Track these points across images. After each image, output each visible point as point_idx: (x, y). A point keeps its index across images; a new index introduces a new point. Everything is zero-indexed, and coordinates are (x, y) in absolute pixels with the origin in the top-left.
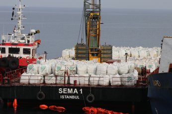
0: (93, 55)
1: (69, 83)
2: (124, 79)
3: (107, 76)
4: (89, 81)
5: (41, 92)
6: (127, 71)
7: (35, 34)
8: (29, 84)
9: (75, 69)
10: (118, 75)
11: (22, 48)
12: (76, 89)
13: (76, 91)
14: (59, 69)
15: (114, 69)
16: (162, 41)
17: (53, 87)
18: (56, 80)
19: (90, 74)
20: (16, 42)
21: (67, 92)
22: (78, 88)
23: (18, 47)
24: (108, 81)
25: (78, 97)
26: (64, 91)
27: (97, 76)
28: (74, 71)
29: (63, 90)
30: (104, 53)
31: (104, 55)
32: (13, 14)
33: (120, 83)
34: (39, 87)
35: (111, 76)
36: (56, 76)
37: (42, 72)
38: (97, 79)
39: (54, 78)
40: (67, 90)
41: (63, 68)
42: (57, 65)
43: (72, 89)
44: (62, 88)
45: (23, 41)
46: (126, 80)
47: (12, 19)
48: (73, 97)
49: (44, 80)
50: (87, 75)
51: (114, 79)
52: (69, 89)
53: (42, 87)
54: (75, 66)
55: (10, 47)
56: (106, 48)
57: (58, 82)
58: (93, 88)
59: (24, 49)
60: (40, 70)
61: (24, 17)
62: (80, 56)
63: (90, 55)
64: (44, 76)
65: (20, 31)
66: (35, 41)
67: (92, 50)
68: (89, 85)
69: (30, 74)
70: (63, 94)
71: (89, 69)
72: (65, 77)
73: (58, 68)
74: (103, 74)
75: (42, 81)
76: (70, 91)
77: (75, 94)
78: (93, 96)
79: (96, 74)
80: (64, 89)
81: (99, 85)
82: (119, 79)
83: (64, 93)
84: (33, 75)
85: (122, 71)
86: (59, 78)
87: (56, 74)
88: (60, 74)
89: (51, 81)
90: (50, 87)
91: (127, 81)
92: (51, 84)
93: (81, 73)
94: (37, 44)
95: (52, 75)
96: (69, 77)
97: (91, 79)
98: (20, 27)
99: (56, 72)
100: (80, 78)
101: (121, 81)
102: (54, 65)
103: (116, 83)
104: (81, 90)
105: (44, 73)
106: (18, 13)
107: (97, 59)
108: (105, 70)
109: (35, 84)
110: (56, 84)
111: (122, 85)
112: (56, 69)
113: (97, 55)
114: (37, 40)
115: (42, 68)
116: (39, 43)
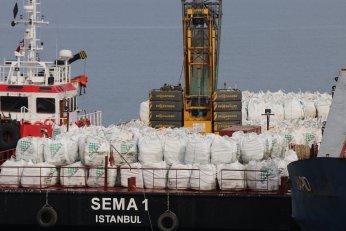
0: (195, 113)
1: (118, 185)
2: (253, 174)
3: (210, 166)
4: (167, 179)
5: (47, 207)
6: (261, 155)
7: (71, 61)
8: (20, 186)
9: (133, 150)
10: (237, 165)
11: (32, 98)
12: (132, 200)
13: (133, 204)
14: (95, 150)
15: (226, 149)
16: (336, 79)
17: (76, 194)
18: (87, 176)
19: (171, 161)
20: (20, 83)
21: (111, 206)
22: (139, 198)
23: (23, 94)
24: (212, 179)
25: (137, 220)
26: (104, 203)
27: (185, 167)
28: (131, 154)
29: (101, 202)
30: (220, 110)
31: (221, 114)
32: (16, 11)
33: (241, 185)
34: (44, 194)
35: (221, 166)
36: (87, 168)
37: (53, 156)
38: (187, 174)
39: (81, 172)
40: (112, 202)
41: (105, 148)
42: (91, 141)
43: (122, 200)
44: (100, 196)
45: (40, 79)
46: (257, 175)
47: (13, 24)
48: (125, 219)
49: (59, 177)
50: (163, 165)
51: (227, 175)
52: (115, 200)
53: (51, 194)
54: (134, 142)
55: (4, 94)
56: (224, 96)
57: (91, 182)
58: (174, 197)
59: (39, 100)
60: (48, 152)
61: (43, 17)
62: (160, 116)
63: (187, 115)
64: (58, 168)
65: (32, 55)
66: (74, 80)
67: (194, 101)
68: (166, 188)
69: (22, 163)
70: (101, 212)
71: (166, 149)
72: (106, 169)
73: (92, 146)
74: (202, 162)
75: (53, 181)
76: (119, 204)
77: (132, 212)
78: (173, 216)
79: (183, 161)
80: (104, 199)
81: (190, 189)
82: (239, 175)
83: (104, 208)
84: (30, 163)
85: (248, 154)
86: (93, 172)
87: (87, 162)
88: (95, 162)
89: (74, 179)
90: (69, 194)
91: (258, 178)
92: (76, 187)
93: (148, 160)
94: (76, 85)
95: (78, 164)
96: (119, 169)
97: (172, 174)
98: (33, 43)
99: (87, 159)
100: (145, 172)
101: (246, 179)
102: (83, 141)
103: (232, 185)
104: (146, 201)
105: (57, 159)
106: (27, 7)
107: (204, 125)
108: (206, 151)
109: (34, 187)
110: (86, 186)
111: (247, 189)
112: (87, 150)
113: (204, 115)
114: (79, 77)
115: (52, 148)
116: (83, 83)
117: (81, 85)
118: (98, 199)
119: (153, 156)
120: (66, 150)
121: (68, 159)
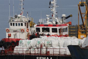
4: (60, 51)
8: (19, 54)
9: (50, 43)
11: (51, 28)
12: (48, 58)
23: (48, 27)
37: (28, 45)
43: (45, 58)
49: (30, 51)
52: (43, 58)
55: (43, 27)
61: (57, 5)
65: (54, 16)
73: (39, 42)
79: (64, 47)
80: (40, 57)
93: (54, 46)
95: (35, 47)
96: (47, 49)
104: (51, 58)
105: (29, 46)
110: (35, 54)
112: (37, 43)
114: (69, 22)
115: (28, 43)
116: (70, 24)
117: (69, 24)
118: (38, 58)
119: (56, 45)
120: (32, 43)
121: (32, 46)
